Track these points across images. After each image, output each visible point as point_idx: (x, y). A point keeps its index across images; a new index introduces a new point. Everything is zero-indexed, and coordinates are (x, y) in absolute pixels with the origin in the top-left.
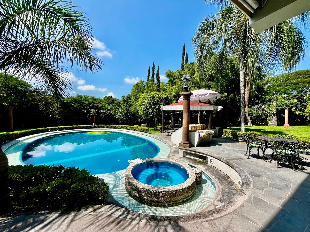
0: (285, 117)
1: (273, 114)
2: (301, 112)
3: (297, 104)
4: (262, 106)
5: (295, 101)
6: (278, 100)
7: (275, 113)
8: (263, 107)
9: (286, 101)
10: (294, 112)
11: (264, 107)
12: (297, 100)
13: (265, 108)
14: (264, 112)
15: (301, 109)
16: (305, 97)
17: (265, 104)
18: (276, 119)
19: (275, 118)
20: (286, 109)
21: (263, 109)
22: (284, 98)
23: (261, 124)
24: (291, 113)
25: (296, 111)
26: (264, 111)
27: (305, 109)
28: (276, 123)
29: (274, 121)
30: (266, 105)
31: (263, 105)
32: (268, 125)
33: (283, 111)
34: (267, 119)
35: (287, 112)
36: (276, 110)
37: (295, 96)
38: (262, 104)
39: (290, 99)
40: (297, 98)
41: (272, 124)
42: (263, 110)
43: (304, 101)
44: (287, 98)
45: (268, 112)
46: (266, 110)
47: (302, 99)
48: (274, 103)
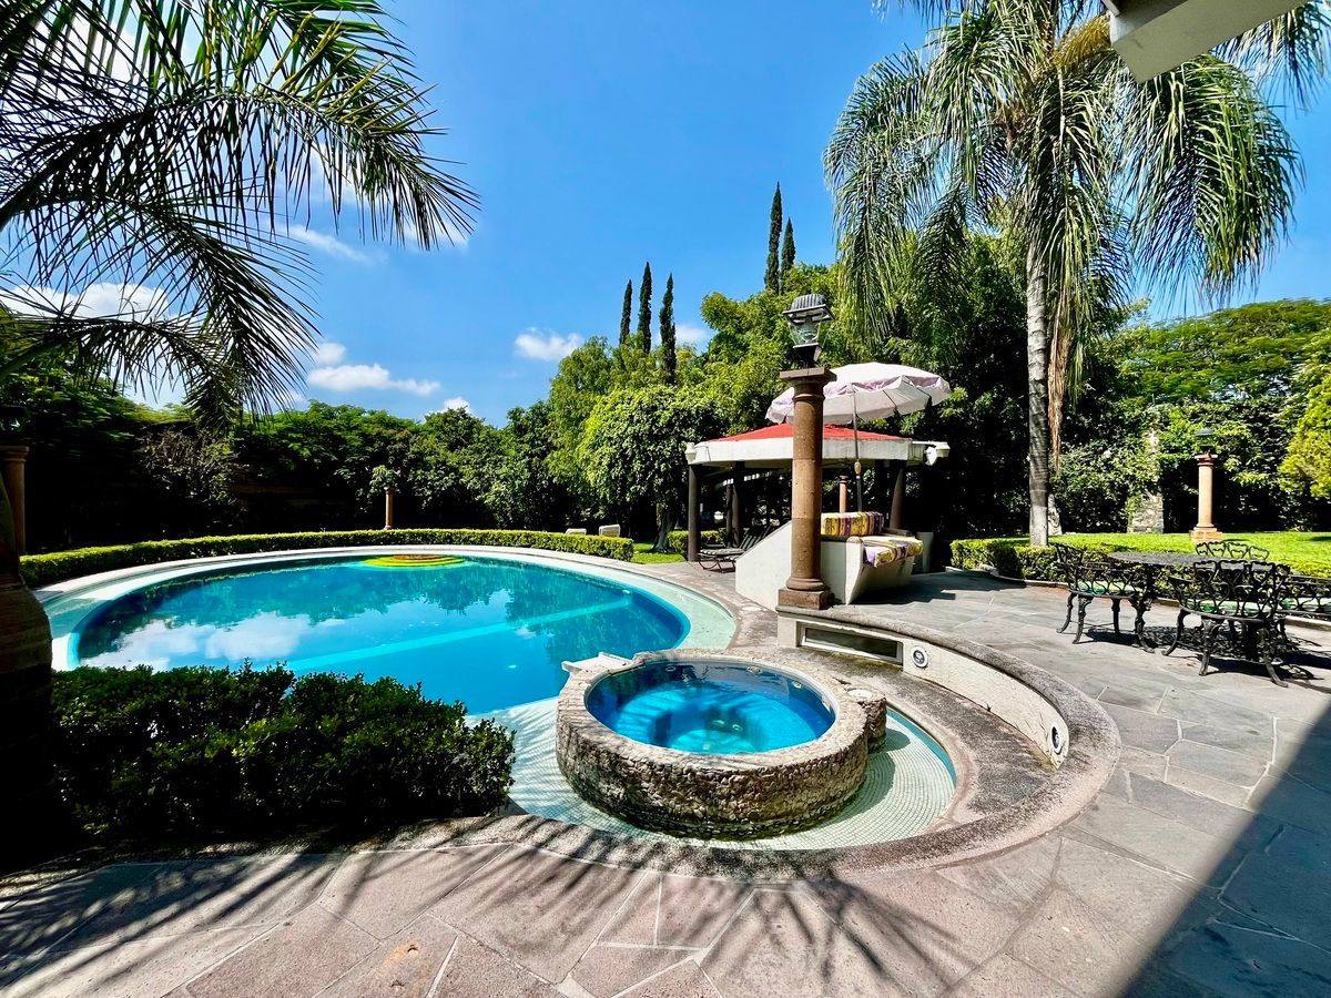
0: (1196, 497)
1: (1150, 485)
2: (1262, 476)
3: (1244, 443)
4: (1102, 452)
5: (1239, 428)
6: (1167, 424)
7: (1156, 479)
8: (1107, 454)
9: (1201, 429)
10: (1234, 473)
11: (1113, 456)
12: (1244, 426)
13: (1116, 459)
14: (1111, 476)
15: (1262, 461)
16: (1276, 411)
17: (1116, 441)
18: (1160, 506)
19: (1157, 500)
20: (1202, 460)
21: (1106, 464)
22: (1194, 416)
23: (1098, 524)
24: (1221, 480)
25: (1241, 471)
26: (1109, 472)
27: (1279, 462)
28: (1160, 523)
29: (1150, 512)
30: (1118, 446)
31: (1105, 449)
32: (1130, 529)
33: (1189, 471)
34: (1122, 505)
35: (1205, 474)
36: (1161, 463)
37: (1239, 408)
38: (1104, 442)
39: (1218, 422)
40: (1246, 417)
41: (1144, 524)
42: (1109, 466)
43: (1271, 428)
44: (1206, 418)
45: (1127, 477)
46: (1118, 466)
47: (1266, 421)
48: (1152, 439)
